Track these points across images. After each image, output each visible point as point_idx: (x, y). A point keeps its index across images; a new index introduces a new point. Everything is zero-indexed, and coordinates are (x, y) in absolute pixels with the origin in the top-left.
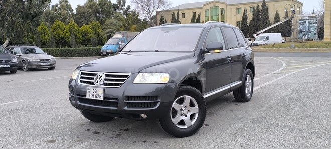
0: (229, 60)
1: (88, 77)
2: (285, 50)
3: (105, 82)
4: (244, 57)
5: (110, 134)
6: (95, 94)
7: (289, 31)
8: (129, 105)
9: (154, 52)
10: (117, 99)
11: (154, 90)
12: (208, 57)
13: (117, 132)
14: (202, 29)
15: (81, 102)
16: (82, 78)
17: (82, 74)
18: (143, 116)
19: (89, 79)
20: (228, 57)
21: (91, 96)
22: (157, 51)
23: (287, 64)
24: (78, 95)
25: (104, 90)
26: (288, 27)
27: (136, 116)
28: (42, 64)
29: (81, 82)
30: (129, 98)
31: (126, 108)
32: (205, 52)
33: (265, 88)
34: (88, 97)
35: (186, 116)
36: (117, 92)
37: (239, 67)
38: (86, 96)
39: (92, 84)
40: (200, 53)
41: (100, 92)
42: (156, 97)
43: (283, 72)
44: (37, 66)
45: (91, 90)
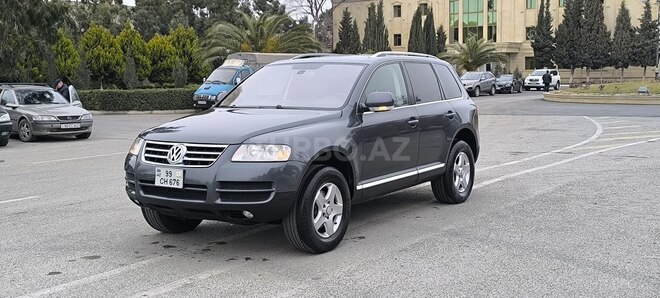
0: (413, 124)
1: (158, 152)
3: (186, 158)
4: (451, 117)
5: (193, 249)
6: (169, 178)
8: (223, 196)
9: (272, 107)
10: (204, 187)
11: (266, 173)
12: (370, 119)
13: (204, 246)
14: (361, 67)
15: (145, 192)
16: (147, 152)
17: (148, 145)
18: (247, 214)
19: (161, 153)
20: (413, 118)
21: (162, 181)
22: (279, 107)
23: (604, 131)
24: (141, 181)
25: (184, 172)
26: (649, 42)
27: (235, 214)
28: (63, 126)
29: (147, 158)
30: (223, 184)
31: (219, 201)
32: (362, 110)
34: (157, 183)
36: (204, 175)
38: (154, 182)
39: (165, 161)
40: (354, 112)
41: (178, 174)
42: (268, 184)
44: (51, 130)
45: (163, 171)
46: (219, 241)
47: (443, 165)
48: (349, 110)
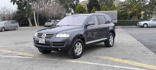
0: (99, 29)
1: (40, 35)
3: (46, 37)
6: (42, 41)
8: (54, 45)
10: (50, 43)
12: (89, 28)
15: (37, 44)
16: (38, 35)
17: (38, 34)
18: (59, 49)
22: (68, 25)
24: (36, 42)
25: (45, 40)
27: (56, 49)
29: (38, 37)
30: (54, 42)
31: (53, 46)
34: (39, 42)
36: (50, 40)
39: (41, 37)
41: (44, 40)
42: (64, 43)
45: (41, 39)
47: (107, 38)
48: (84, 26)
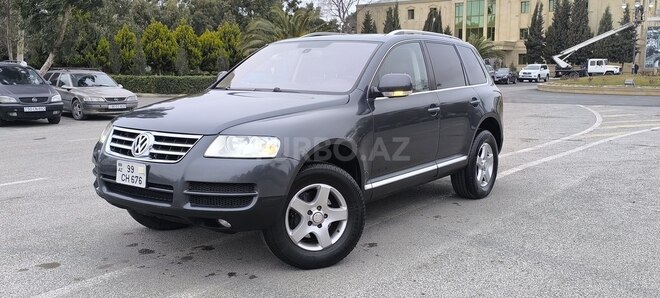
0: (433, 113)
2: (613, 90)
3: (153, 151)
4: (476, 105)
5: (171, 256)
6: (131, 174)
7: (630, 50)
8: (194, 200)
9: (270, 90)
10: (171, 188)
12: (383, 105)
14: (376, 45)
15: (109, 189)
16: (114, 140)
17: (116, 132)
18: (224, 222)
19: (121, 142)
20: (433, 106)
21: (124, 178)
23: (604, 120)
24: (104, 176)
25: (148, 168)
26: (627, 42)
27: (211, 221)
28: (110, 107)
30: (194, 185)
31: (188, 206)
32: (373, 95)
33: (533, 169)
34: (119, 180)
35: (320, 226)
37: (461, 125)
38: (115, 178)
39: (129, 153)
40: (364, 97)
41: (141, 170)
42: (250, 186)
43: (589, 136)
44: (99, 110)
45: (126, 165)
46: (206, 245)
47: (464, 158)
48: (358, 94)
